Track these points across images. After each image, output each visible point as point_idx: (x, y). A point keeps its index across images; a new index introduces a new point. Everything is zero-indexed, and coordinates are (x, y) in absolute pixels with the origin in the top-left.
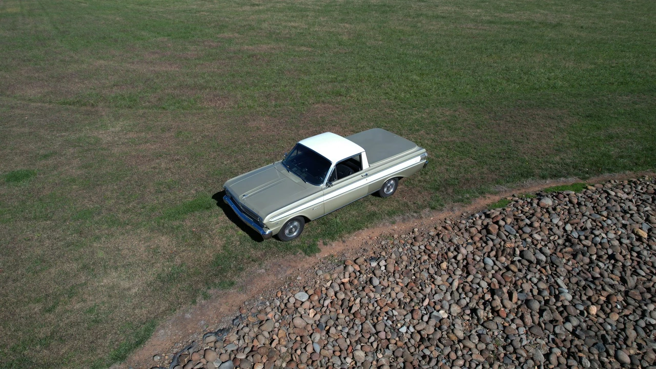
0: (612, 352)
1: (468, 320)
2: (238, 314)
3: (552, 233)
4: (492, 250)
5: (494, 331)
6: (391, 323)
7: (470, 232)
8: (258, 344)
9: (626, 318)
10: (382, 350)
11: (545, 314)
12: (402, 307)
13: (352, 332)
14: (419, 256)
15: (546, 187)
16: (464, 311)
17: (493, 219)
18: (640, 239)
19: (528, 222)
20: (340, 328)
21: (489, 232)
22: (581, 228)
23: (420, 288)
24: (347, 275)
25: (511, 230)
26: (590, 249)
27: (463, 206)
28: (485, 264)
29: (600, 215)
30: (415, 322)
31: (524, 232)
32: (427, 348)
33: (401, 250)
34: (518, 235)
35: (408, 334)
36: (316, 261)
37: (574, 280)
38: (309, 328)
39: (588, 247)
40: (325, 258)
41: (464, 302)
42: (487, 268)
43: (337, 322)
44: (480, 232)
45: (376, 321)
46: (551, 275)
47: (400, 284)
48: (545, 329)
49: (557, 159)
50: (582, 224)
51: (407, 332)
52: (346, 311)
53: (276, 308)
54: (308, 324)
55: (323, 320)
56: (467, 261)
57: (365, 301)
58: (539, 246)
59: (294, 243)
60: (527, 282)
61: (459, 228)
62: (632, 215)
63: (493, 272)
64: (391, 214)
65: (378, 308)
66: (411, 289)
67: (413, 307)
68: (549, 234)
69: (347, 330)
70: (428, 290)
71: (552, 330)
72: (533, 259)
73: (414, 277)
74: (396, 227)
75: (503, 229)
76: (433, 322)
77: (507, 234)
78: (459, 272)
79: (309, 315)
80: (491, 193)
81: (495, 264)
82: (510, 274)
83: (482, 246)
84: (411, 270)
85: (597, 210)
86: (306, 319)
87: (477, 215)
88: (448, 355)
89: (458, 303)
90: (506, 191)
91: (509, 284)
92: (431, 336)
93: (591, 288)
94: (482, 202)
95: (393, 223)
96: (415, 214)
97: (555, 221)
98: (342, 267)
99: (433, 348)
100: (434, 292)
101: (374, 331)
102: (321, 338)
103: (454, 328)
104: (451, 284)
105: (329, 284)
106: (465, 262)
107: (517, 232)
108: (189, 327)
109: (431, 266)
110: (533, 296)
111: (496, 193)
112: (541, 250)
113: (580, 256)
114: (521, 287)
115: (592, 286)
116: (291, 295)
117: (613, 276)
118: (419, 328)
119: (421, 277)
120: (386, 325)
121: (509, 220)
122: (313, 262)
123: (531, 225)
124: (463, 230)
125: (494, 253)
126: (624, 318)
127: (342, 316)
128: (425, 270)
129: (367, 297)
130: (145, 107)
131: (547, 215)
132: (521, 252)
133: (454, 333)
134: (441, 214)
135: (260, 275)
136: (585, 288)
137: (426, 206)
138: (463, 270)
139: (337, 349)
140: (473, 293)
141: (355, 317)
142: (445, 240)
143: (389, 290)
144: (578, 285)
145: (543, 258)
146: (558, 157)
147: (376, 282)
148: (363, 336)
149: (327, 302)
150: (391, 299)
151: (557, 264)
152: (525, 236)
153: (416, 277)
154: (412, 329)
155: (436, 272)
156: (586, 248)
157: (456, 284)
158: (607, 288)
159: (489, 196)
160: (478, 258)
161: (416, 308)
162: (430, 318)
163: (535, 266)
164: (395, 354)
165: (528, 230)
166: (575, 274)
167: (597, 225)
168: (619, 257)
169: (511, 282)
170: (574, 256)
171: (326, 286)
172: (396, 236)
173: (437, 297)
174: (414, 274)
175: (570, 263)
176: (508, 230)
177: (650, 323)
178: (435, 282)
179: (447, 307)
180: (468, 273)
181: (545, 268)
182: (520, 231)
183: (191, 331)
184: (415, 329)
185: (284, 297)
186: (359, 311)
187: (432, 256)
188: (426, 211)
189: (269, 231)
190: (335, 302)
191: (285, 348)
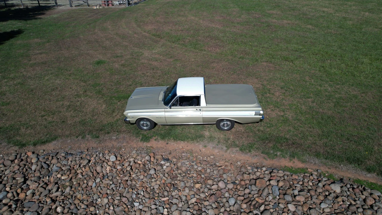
4: (244, 195)
6: (135, 197)
7: (244, 177)
8: (75, 168)
12: (151, 193)
14: (192, 172)
15: (361, 178)
17: (271, 176)
19: (296, 193)
20: (111, 183)
21: (256, 184)
23: (172, 189)
25: (275, 190)
27: (264, 158)
28: (227, 201)
30: (147, 205)
31: (284, 198)
34: (277, 197)
40: (146, 147)
41: (184, 213)
42: (225, 204)
43: (113, 180)
44: (250, 180)
45: (130, 191)
47: (163, 181)
51: (137, 207)
53: (99, 157)
55: (108, 175)
59: (143, 132)
61: (240, 170)
63: (227, 209)
65: (138, 186)
66: (166, 187)
67: (156, 197)
69: (113, 186)
73: (176, 182)
74: (204, 150)
75: (270, 187)
77: (271, 192)
79: (106, 168)
80: (299, 159)
81: (234, 205)
83: (239, 189)
84: (178, 177)
86: (103, 170)
89: (182, 211)
90: (315, 164)
95: (206, 146)
96: (225, 148)
97: (323, 206)
101: (124, 195)
102: (100, 182)
104: (191, 199)
105: (131, 160)
107: (279, 195)
108: (64, 146)
109: (192, 181)
111: (303, 162)
116: (110, 155)
119: (179, 184)
121: (281, 184)
124: (241, 173)
125: (242, 198)
127: (118, 178)
128: (186, 181)
129: (140, 177)
131: (322, 197)
132: (266, 210)
134: (242, 156)
135: (111, 140)
137: (238, 147)
138: (208, 196)
139: (101, 191)
147: (152, 172)
149: (119, 167)
152: (282, 201)
155: (191, 187)
159: (296, 161)
160: (227, 195)
162: (156, 208)
164: (119, 212)
165: (289, 198)
176: (273, 190)
178: (182, 192)
179: (173, 210)
180: (208, 199)
182: (282, 196)
184: (143, 208)
185: (107, 154)
186: (127, 181)
187: (199, 176)
188: (235, 149)
189: (128, 120)
190: (123, 170)
191: (81, 176)
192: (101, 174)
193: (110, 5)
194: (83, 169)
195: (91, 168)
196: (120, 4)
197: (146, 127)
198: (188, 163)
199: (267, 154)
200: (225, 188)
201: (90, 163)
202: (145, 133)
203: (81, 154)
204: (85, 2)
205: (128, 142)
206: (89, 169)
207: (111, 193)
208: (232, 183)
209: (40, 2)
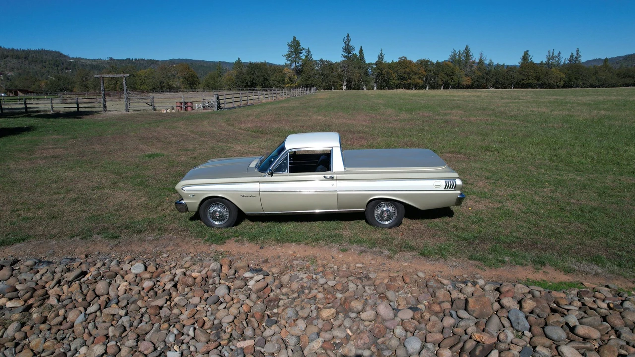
6: (172, 340)
7: (435, 297)
13: (126, 325)
17: (501, 293)
19: (573, 321)
21: (466, 306)
23: (263, 325)
25: (518, 319)
27: (477, 267)
31: (545, 335)
34: (527, 333)
43: (128, 306)
44: (452, 302)
47: (245, 307)
54: (106, 294)
55: (121, 297)
59: (213, 231)
75: (503, 314)
77: (505, 324)
79: (118, 286)
80: (557, 268)
84: (281, 300)
86: (111, 288)
87: (481, 282)
90: (597, 274)
96: (387, 252)
102: (96, 312)
107: (531, 329)
109: (312, 307)
111: (568, 271)
119: (283, 313)
120: (164, 338)
123: (573, 328)
127: (141, 304)
134: (425, 265)
137: (416, 250)
147: (221, 290)
150: (213, 318)
152: (540, 340)
155: (308, 317)
159: (550, 271)
160: (399, 331)
176: (514, 320)
178: (290, 329)
182: (537, 330)
185: (127, 262)
186: (161, 308)
187: (329, 296)
188: (408, 255)
189: (183, 202)
190: (156, 289)
191: (56, 301)
192: (103, 298)
193: (189, 109)
194: (65, 287)
195: (84, 286)
196: (204, 107)
197: (219, 220)
198: (304, 276)
199: (482, 260)
200: (394, 319)
201: (84, 277)
202: (218, 232)
203: (71, 263)
204: (150, 104)
205: (177, 244)
206: (79, 289)
207: (117, 335)
208: (410, 308)
209: (80, 105)
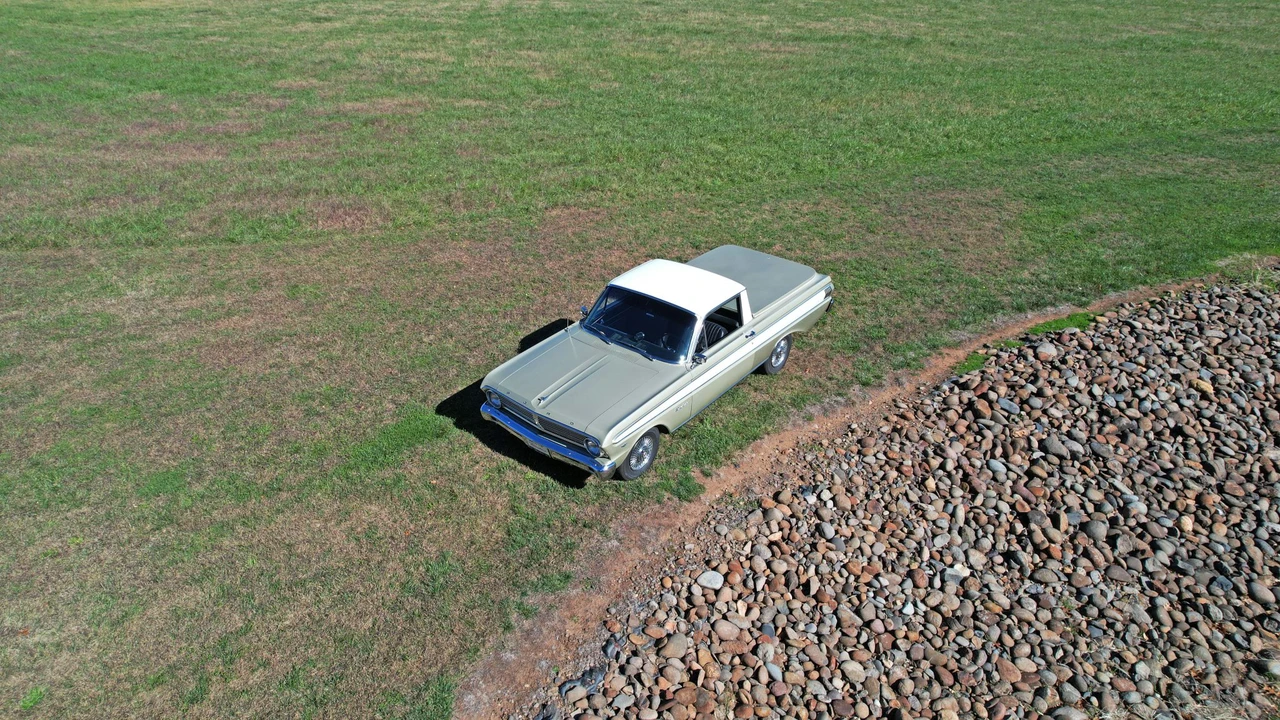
0: (1244, 589)
1: (1005, 574)
2: (607, 635)
3: (1076, 404)
4: (995, 446)
5: (1054, 585)
6: (884, 602)
7: (947, 420)
8: (669, 685)
9: (1237, 529)
10: (889, 653)
11: (1119, 542)
12: (890, 569)
13: (825, 630)
14: (881, 474)
15: (1031, 325)
16: (991, 559)
17: (974, 390)
18: (1204, 396)
19: (1032, 388)
20: (801, 627)
21: (978, 415)
22: (1115, 388)
23: (906, 530)
24: (774, 527)
25: (1011, 406)
26: (1141, 423)
27: (913, 374)
28: (994, 472)
29: (1135, 363)
30: (922, 592)
31: (1032, 408)
32: (960, 634)
33: (845, 466)
34: (1023, 413)
35: (918, 617)
36: (705, 509)
37: (1139, 478)
38: (748, 637)
39: (1138, 420)
40: (718, 501)
41: (987, 543)
42: (998, 478)
43: (791, 617)
44: (962, 417)
45: (856, 602)
46: (1100, 474)
47: (871, 528)
48: (1129, 568)
49: (1026, 275)
50: (1115, 383)
51: (916, 613)
52: (799, 592)
53: (673, 609)
54: (741, 630)
55: (767, 618)
56: (964, 471)
57: (825, 568)
58: (1065, 429)
59: (648, 480)
60: (1068, 492)
61: (924, 414)
62: (1180, 358)
63: (1010, 483)
64: (797, 402)
65: (852, 578)
66: (892, 535)
67: (908, 566)
68: (1070, 406)
69: (814, 628)
70: (920, 533)
71: (1141, 569)
72: (1064, 451)
73: (886, 513)
74: (817, 427)
75: (997, 407)
76: (952, 587)
77: (1006, 414)
78: (958, 492)
79: (737, 611)
80: (947, 346)
81: (1009, 469)
82: (1037, 483)
83: (975, 440)
84: (878, 500)
85: (1127, 356)
86: (735, 621)
87: (945, 387)
88: (1000, 640)
89: (976, 545)
90: (970, 339)
91: (1043, 501)
92: (959, 613)
93: (1168, 487)
94: (942, 363)
95: (809, 419)
96: (839, 398)
97: (1074, 382)
98: (759, 512)
99: (971, 633)
100: (930, 534)
101: (859, 622)
102: (776, 653)
103: (990, 590)
104: (953, 515)
105: (748, 548)
106: (961, 472)
107: (1022, 409)
108: (520, 678)
109: (907, 488)
110: (1089, 515)
111: (958, 345)
112: (1069, 435)
113: (1132, 437)
114: (1064, 503)
115: (1168, 483)
116: (689, 580)
117: (1192, 463)
118: (933, 601)
119: (900, 510)
120: (876, 607)
121: (1002, 390)
122: (699, 512)
123: (1040, 394)
124: (934, 417)
125: (999, 451)
126: (1234, 530)
127: (796, 604)
128: (900, 496)
129: (825, 561)
130: (189, 241)
131: (1056, 374)
132: (1041, 442)
133: (993, 601)
134: (883, 394)
135: (615, 553)
136: (1159, 489)
137: (852, 382)
138: (962, 487)
139: (810, 666)
140: (994, 525)
141: (818, 602)
142: (912, 439)
143: (856, 543)
144: (1148, 486)
145: (1078, 447)
146: (1026, 272)
147: (830, 531)
148: (844, 634)
149: (761, 583)
150: (865, 559)
151: (1105, 455)
152: (1037, 414)
153: (890, 512)
154: (922, 607)
155: (920, 498)
156: (1135, 423)
157: (961, 513)
158: (1191, 484)
159: (947, 351)
160: (978, 464)
161: (914, 566)
162: (943, 581)
163: (1071, 464)
164: (912, 656)
165: (1037, 402)
166: (1136, 469)
167: (1136, 381)
168: (1188, 430)
169: (1044, 496)
170: (1123, 437)
171: (745, 553)
172: (825, 442)
173: (940, 542)
174: (886, 507)
175: (1121, 451)
176: (1007, 408)
177: (1274, 531)
178: (928, 516)
179: (962, 557)
180: (974, 493)
181: (1086, 464)
182: (1026, 406)
183: (527, 686)
184: (926, 605)
185: (679, 586)
188: (856, 391)
189: (611, 462)
199: (904, 366)
